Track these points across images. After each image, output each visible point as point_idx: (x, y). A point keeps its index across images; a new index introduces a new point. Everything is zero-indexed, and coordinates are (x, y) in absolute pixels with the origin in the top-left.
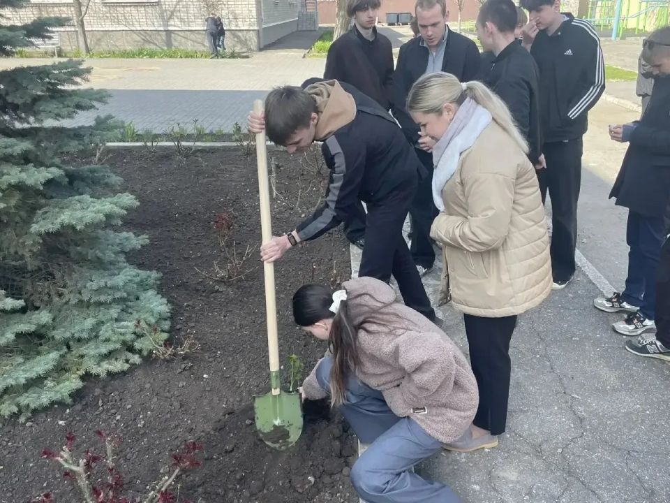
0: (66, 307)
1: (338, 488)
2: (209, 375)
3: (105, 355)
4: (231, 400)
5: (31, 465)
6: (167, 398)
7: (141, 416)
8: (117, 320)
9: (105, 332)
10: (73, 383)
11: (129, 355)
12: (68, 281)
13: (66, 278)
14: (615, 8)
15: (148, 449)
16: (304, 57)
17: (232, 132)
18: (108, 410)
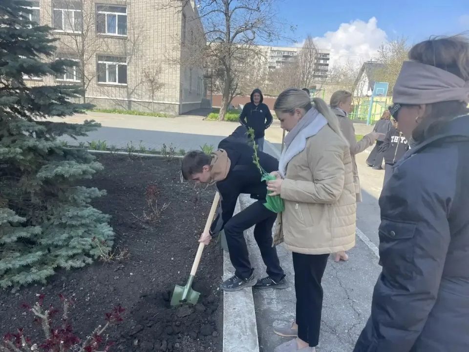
0: (51, 226)
1: (209, 344)
2: (134, 273)
3: (71, 256)
4: (146, 289)
5: (15, 318)
6: (106, 285)
7: (88, 295)
8: (82, 237)
9: (73, 242)
10: (48, 271)
11: (86, 258)
12: (55, 212)
13: (54, 210)
14: (369, 110)
15: (90, 314)
16: (203, 120)
17: (161, 151)
18: (68, 290)
